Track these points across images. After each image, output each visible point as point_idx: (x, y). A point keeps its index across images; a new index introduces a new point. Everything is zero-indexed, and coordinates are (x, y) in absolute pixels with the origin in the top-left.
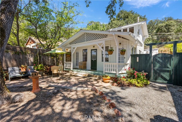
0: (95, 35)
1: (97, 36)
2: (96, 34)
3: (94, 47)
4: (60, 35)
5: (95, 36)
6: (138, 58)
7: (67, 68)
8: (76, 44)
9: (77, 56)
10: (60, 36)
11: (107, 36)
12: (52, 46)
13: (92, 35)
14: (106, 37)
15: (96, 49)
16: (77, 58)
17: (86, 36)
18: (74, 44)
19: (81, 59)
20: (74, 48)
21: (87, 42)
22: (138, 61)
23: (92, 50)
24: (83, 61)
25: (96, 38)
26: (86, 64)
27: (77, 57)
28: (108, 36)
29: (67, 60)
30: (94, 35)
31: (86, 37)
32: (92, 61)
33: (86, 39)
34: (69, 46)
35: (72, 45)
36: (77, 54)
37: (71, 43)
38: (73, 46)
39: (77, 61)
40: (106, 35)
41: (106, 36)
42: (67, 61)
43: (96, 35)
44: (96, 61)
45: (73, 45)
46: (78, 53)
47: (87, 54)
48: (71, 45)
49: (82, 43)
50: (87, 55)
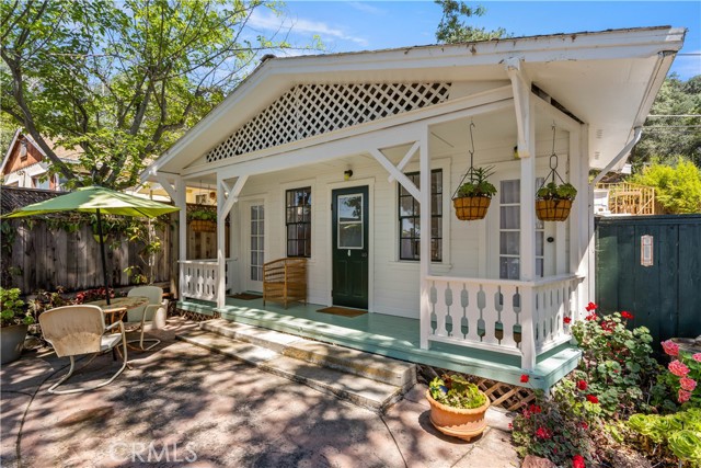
0: (356, 97)
1: (373, 98)
2: (367, 87)
3: (350, 173)
4: (163, 114)
5: (361, 101)
6: (647, 242)
7: (199, 295)
8: (245, 156)
9: (254, 226)
10: (163, 119)
11: (443, 91)
12: (116, 172)
13: (341, 95)
14: (435, 101)
15: (365, 189)
16: (254, 240)
17: (301, 102)
18: (230, 160)
19: (276, 245)
20: (231, 182)
21: (310, 140)
22: (647, 259)
23: (336, 193)
24: (290, 256)
25: (367, 112)
26: (302, 273)
27: (254, 231)
28: (450, 90)
29: (198, 248)
30: (351, 92)
31: (300, 113)
32: (338, 255)
33: (300, 125)
34: (204, 168)
35: (219, 163)
36: (257, 215)
37: (213, 154)
38: (226, 168)
39: (254, 255)
40: (436, 86)
41: (436, 93)
42: (198, 257)
43: (367, 93)
44: (361, 257)
45: (224, 161)
46: (262, 212)
47: (309, 215)
48: (214, 164)
49: (279, 148)
50: (309, 223)
